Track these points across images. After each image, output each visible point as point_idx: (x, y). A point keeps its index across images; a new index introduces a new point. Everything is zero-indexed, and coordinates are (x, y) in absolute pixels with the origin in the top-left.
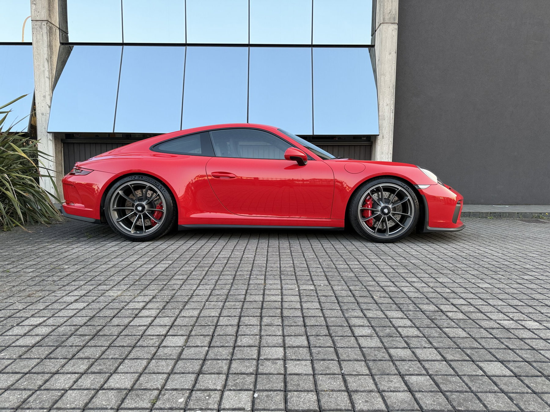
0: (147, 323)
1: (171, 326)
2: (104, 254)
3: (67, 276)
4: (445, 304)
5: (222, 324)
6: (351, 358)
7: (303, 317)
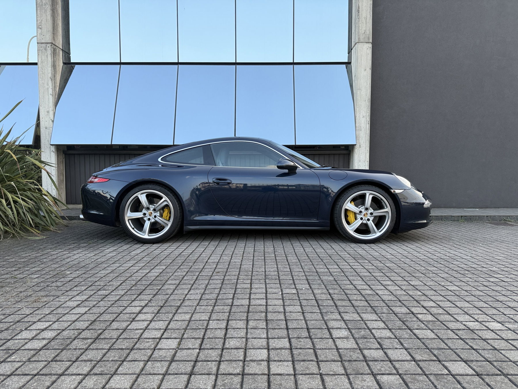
0: (144, 327)
1: (165, 330)
2: (103, 260)
3: (69, 281)
4: (416, 307)
5: (211, 328)
6: (329, 358)
7: (286, 320)
